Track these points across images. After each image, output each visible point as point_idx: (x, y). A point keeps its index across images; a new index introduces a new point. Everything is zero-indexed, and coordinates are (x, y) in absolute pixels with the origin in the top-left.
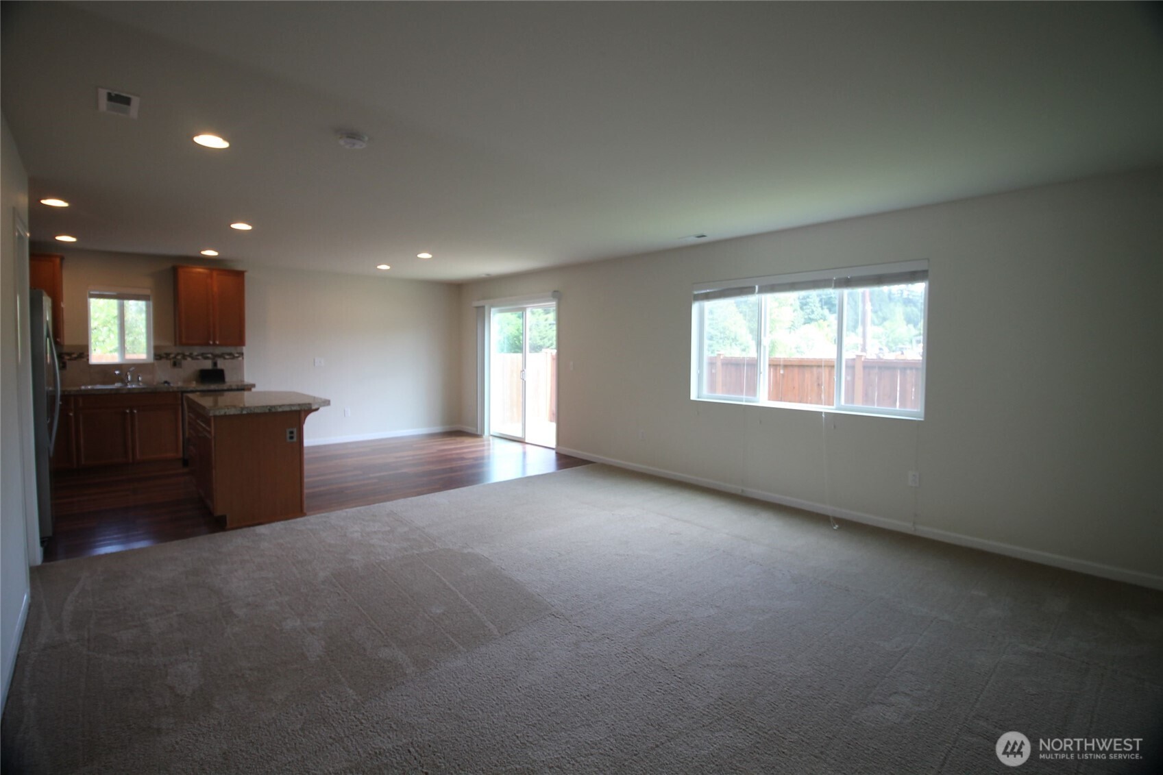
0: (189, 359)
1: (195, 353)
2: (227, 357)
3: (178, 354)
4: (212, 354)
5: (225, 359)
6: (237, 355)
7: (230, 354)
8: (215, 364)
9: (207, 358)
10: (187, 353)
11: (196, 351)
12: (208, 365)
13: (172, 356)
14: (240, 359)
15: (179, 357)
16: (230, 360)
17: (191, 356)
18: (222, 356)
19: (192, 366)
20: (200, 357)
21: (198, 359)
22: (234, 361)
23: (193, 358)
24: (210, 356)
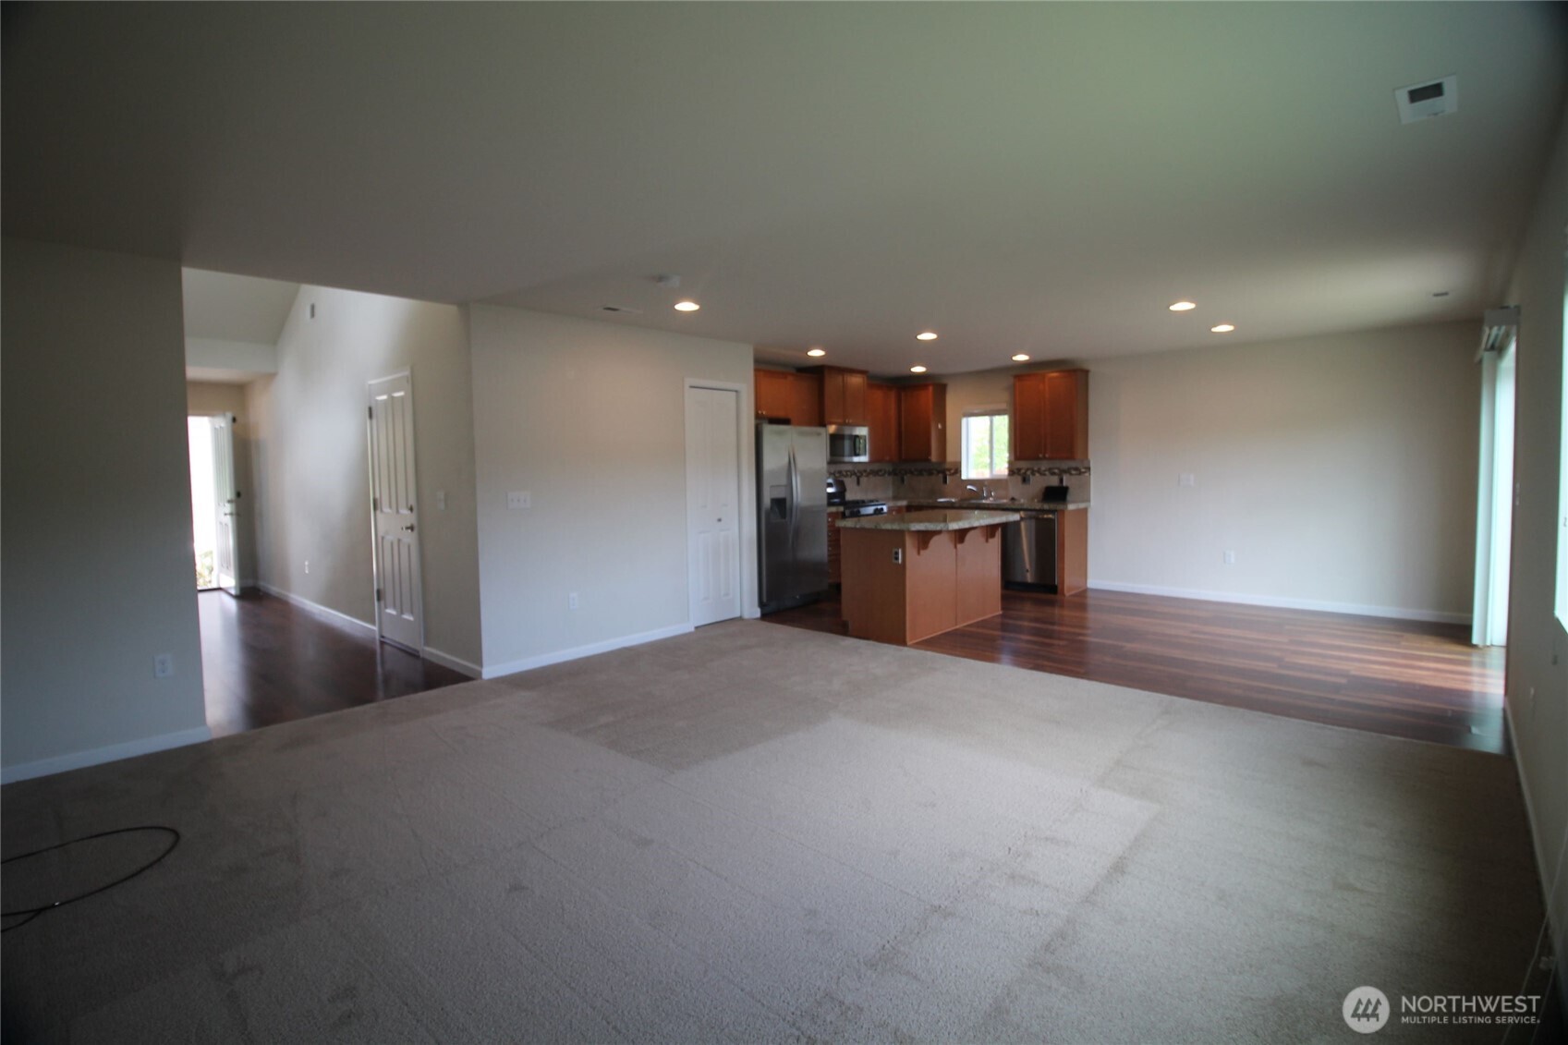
0: (1037, 475)
1: (1043, 468)
2: (1073, 472)
3: (1028, 469)
4: (1058, 469)
5: (1071, 474)
6: (1083, 470)
7: (1076, 469)
8: (1061, 481)
9: (1053, 474)
10: (1036, 469)
11: (1044, 466)
12: (1054, 481)
13: (1023, 471)
14: (1087, 474)
15: (1029, 473)
16: (1077, 477)
17: (1039, 471)
18: (1068, 471)
19: (1039, 483)
20: (1047, 473)
21: (1045, 475)
22: (1082, 477)
23: (1042, 474)
24: (1056, 471)
